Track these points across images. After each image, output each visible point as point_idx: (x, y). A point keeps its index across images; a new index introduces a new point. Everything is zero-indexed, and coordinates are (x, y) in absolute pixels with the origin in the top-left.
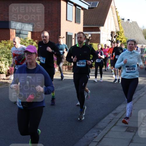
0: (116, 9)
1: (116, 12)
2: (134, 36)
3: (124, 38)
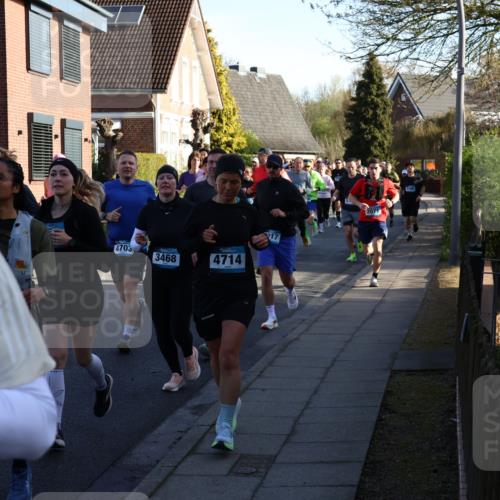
0: (209, 31)
1: (209, 41)
2: (275, 127)
3: (239, 132)
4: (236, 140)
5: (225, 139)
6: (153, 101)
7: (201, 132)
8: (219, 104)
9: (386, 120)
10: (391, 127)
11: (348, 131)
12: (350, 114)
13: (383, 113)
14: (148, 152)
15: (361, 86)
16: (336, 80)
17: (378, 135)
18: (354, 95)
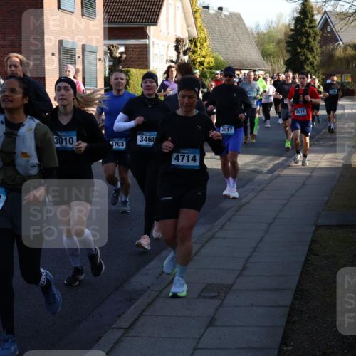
2: (235, 51)
3: (209, 54)
4: (207, 60)
5: (199, 60)
6: (147, 31)
7: (182, 54)
8: (195, 34)
9: (316, 45)
10: (319, 50)
11: (288, 53)
12: (290, 41)
13: (314, 40)
14: (144, 68)
15: (297, 20)
16: (280, 17)
17: (310, 56)
18: (293, 28)
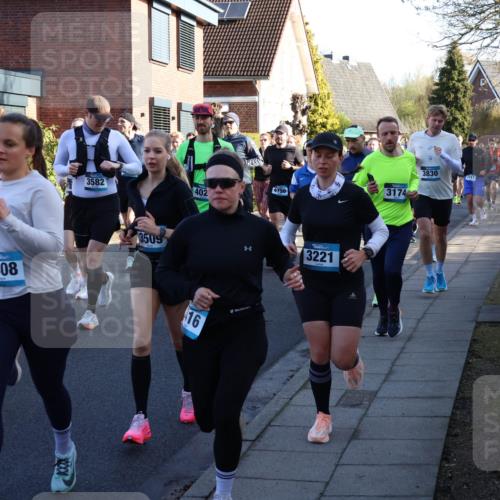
0: (307, 24)
1: (307, 33)
2: (365, 110)
3: (332, 114)
4: (330, 121)
5: (320, 121)
6: (257, 86)
7: (299, 114)
8: (315, 90)
9: (466, 103)
10: (471, 109)
12: (433, 98)
13: (464, 96)
14: (253, 132)
15: (443, 72)
17: (459, 116)
18: (437, 80)
